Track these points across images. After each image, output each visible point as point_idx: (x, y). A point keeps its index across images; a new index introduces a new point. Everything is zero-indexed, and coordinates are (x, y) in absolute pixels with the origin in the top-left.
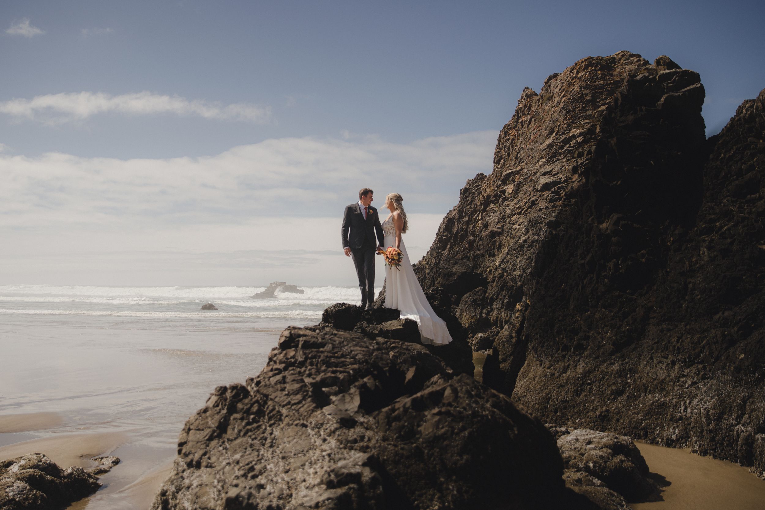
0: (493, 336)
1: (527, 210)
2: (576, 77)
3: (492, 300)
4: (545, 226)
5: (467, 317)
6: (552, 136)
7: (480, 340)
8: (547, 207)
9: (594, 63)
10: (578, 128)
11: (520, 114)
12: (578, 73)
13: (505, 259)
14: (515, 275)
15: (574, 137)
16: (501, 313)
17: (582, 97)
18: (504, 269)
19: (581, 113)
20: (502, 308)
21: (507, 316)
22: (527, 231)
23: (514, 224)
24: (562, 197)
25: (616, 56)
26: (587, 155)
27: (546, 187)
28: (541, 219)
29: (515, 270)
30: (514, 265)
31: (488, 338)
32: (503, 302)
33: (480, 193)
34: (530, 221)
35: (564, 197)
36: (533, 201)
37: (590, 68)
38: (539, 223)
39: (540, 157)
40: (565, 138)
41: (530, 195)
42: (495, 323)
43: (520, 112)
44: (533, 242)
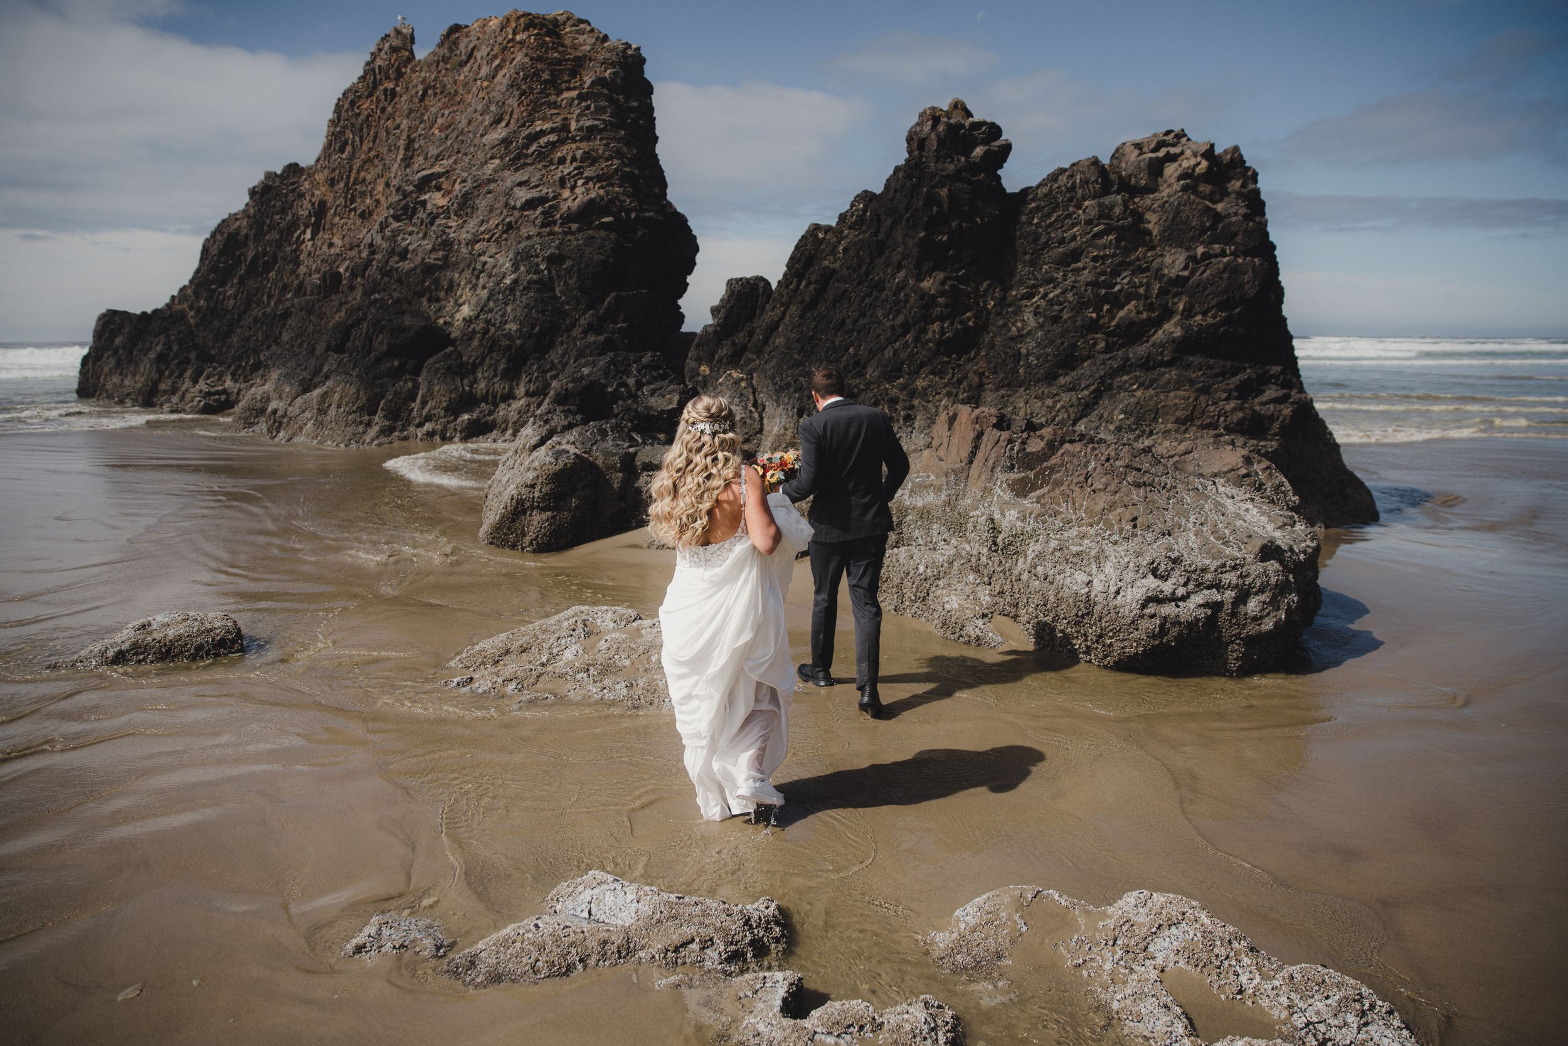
0: (484, 416)
1: (500, 236)
2: (513, 40)
3: (475, 367)
4: (543, 260)
5: (442, 392)
6: (499, 126)
7: (469, 423)
8: (539, 234)
9: (537, 24)
10: (544, 119)
11: (378, 77)
12: (515, 34)
13: (485, 305)
14: (510, 330)
15: (543, 133)
16: (493, 385)
17: (537, 74)
18: (488, 322)
19: (542, 98)
20: (495, 376)
21: (504, 388)
22: (516, 267)
23: (480, 255)
24: (557, 221)
25: (559, 18)
26: (571, 163)
27: (530, 204)
28: (535, 251)
29: (506, 322)
30: (503, 315)
31: (478, 420)
32: (496, 369)
33: (301, 196)
34: (518, 253)
35: (559, 221)
36: (510, 223)
37: (531, 29)
38: (532, 256)
39: (488, 156)
40: (531, 133)
41: (501, 213)
42: (485, 399)
43: (380, 73)
44: (530, 282)
